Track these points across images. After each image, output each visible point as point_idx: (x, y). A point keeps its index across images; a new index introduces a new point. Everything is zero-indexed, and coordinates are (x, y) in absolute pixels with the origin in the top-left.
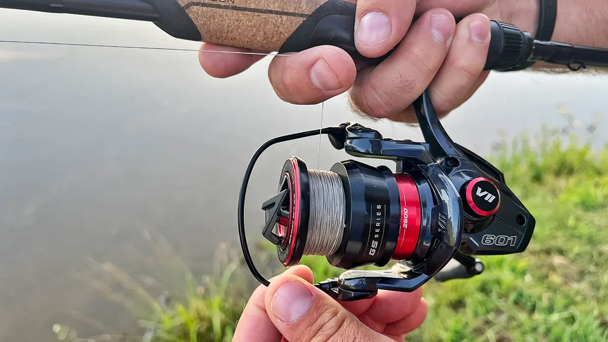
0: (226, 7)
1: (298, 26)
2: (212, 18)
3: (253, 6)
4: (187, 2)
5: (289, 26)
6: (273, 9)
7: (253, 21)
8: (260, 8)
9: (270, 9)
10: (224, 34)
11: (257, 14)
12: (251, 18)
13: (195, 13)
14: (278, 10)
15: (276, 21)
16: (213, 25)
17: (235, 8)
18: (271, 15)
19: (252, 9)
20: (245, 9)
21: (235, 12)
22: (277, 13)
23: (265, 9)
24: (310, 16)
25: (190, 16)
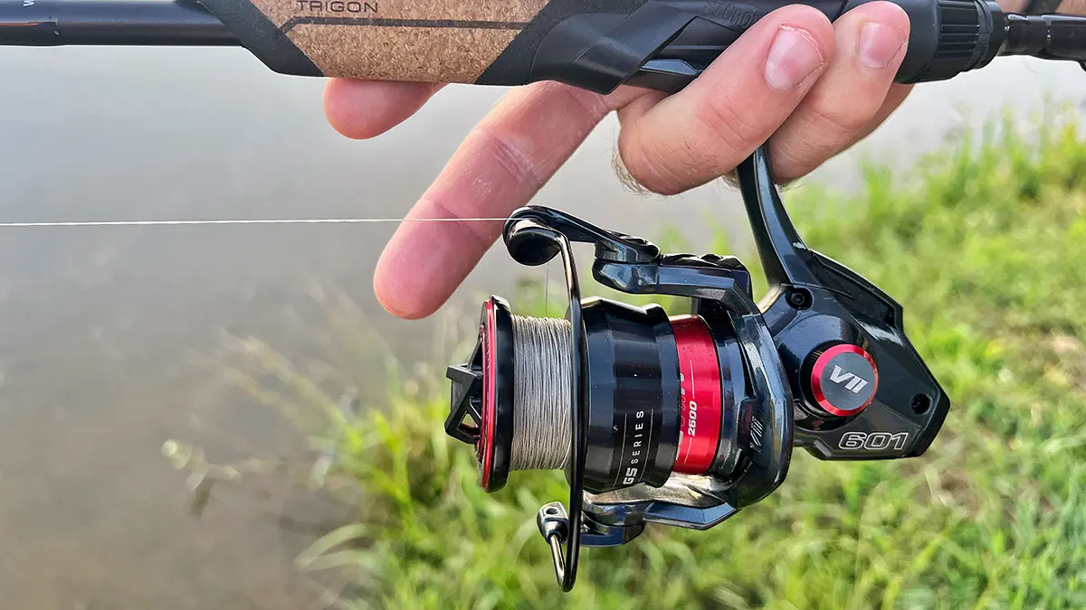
0: (363, 22)
1: (506, 45)
2: (338, 43)
3: (414, 15)
4: (287, 18)
5: (490, 46)
6: (456, 18)
7: (416, 44)
8: (429, 18)
9: (447, 18)
10: (364, 69)
11: (423, 29)
12: (412, 39)
13: (303, 37)
14: (464, 18)
15: (461, 40)
16: (340, 57)
17: (379, 22)
18: (450, 30)
19: (412, 20)
20: (399, 23)
21: (381, 29)
22: (462, 24)
23: (438, 18)
24: (529, 24)
25: (296, 42)
